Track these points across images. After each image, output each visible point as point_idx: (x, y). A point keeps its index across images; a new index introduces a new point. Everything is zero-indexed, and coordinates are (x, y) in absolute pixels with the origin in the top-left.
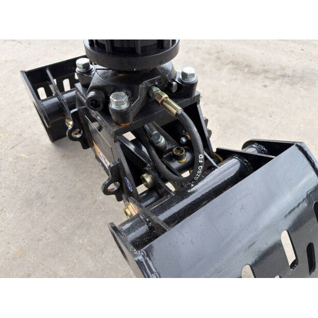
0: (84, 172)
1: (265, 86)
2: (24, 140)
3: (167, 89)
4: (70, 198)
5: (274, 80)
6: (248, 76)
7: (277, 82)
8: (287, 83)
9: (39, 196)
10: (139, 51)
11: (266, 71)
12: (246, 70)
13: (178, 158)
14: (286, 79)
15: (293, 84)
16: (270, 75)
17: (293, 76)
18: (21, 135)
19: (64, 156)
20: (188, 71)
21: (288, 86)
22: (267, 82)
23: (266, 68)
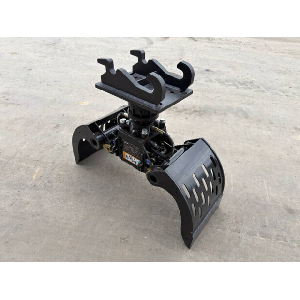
0: (103, 175)
1: (187, 118)
2: (58, 165)
3: (157, 126)
4: (101, 188)
5: (191, 114)
6: (176, 113)
7: (193, 115)
8: (198, 115)
9: (82, 191)
10: (150, 116)
11: (185, 110)
12: (175, 110)
13: (163, 150)
14: (197, 113)
15: (201, 115)
16: (188, 112)
17: (200, 111)
18: (54, 163)
19: (87, 170)
20: (162, 119)
21: (199, 117)
22: (187, 116)
23: (185, 108)
